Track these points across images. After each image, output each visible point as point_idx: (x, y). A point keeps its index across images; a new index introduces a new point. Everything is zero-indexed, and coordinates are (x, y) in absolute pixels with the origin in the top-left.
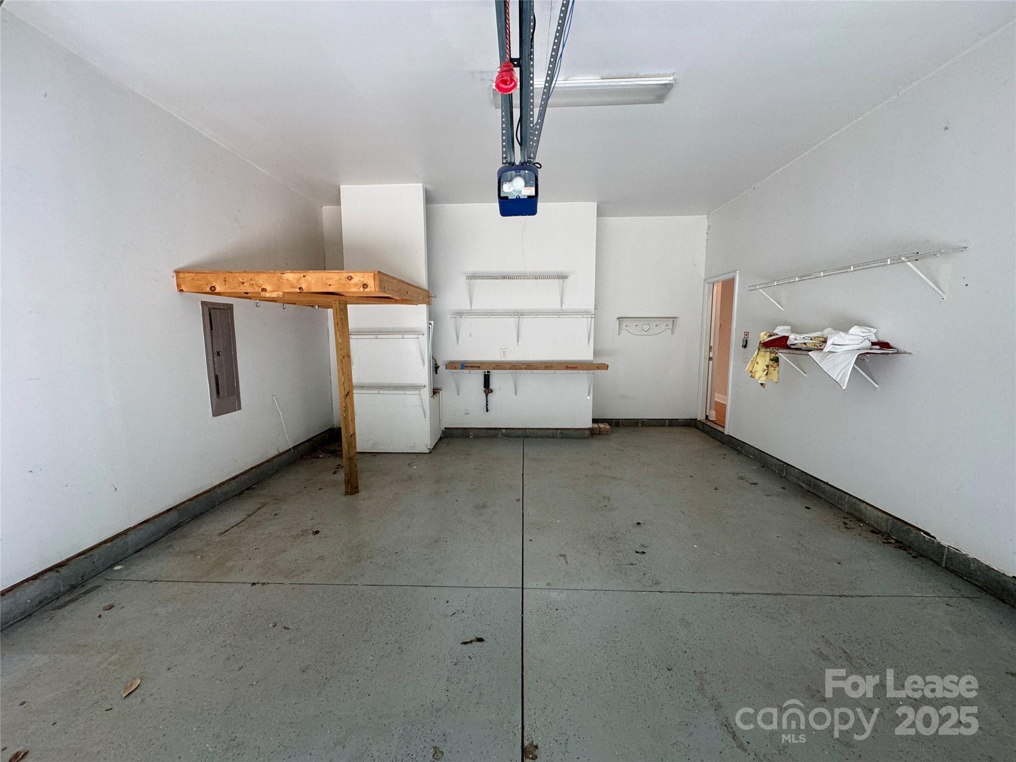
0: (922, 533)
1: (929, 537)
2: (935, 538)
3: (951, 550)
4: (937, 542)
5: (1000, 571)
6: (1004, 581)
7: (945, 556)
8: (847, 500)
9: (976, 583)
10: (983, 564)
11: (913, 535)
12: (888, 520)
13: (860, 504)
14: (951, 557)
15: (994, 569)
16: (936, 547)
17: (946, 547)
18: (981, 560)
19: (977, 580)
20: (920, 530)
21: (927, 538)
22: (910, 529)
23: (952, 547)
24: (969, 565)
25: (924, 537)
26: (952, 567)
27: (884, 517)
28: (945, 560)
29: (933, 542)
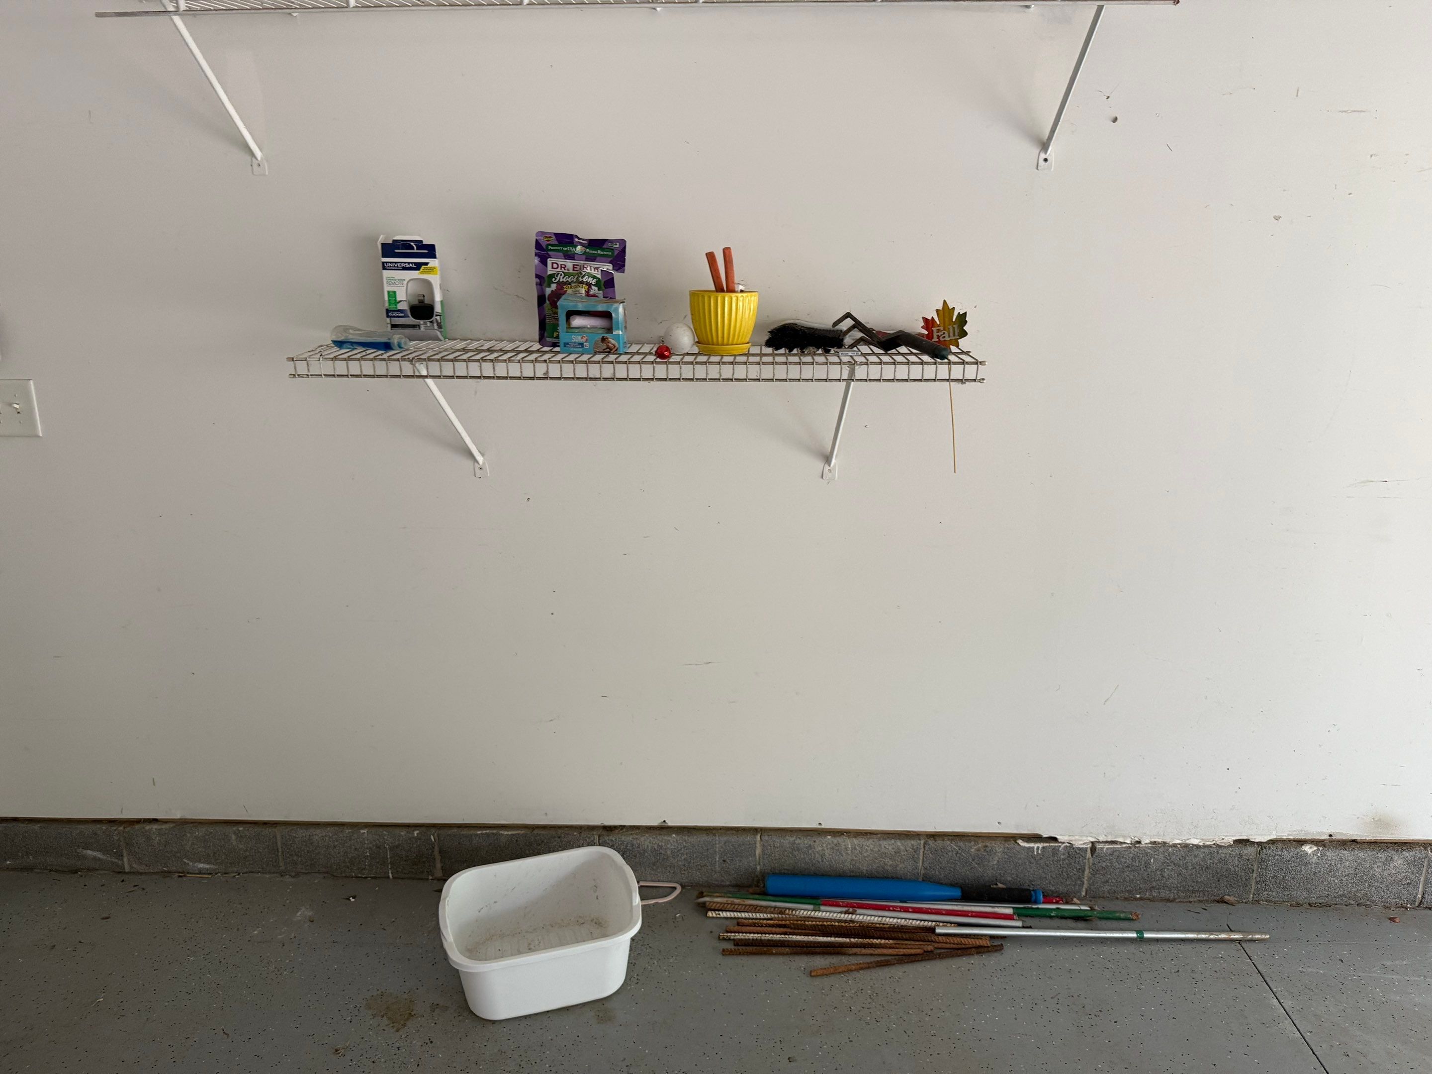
0: (1020, 842)
1: (1041, 845)
2: (1054, 839)
3: (1102, 849)
4: (1065, 846)
5: (1208, 843)
6: (1221, 860)
7: (1087, 872)
8: (758, 852)
9: (1164, 894)
10: (1175, 845)
11: (996, 858)
12: (916, 851)
13: (812, 844)
14: (1104, 864)
15: (1198, 847)
16: (1064, 860)
17: (1087, 848)
18: (1168, 840)
19: (1165, 886)
20: (1014, 838)
21: (1038, 848)
22: (986, 846)
23: (1103, 842)
24: (1147, 864)
25: (1030, 848)
26: (1107, 888)
27: (902, 848)
28: (1089, 878)
29: (1055, 851)
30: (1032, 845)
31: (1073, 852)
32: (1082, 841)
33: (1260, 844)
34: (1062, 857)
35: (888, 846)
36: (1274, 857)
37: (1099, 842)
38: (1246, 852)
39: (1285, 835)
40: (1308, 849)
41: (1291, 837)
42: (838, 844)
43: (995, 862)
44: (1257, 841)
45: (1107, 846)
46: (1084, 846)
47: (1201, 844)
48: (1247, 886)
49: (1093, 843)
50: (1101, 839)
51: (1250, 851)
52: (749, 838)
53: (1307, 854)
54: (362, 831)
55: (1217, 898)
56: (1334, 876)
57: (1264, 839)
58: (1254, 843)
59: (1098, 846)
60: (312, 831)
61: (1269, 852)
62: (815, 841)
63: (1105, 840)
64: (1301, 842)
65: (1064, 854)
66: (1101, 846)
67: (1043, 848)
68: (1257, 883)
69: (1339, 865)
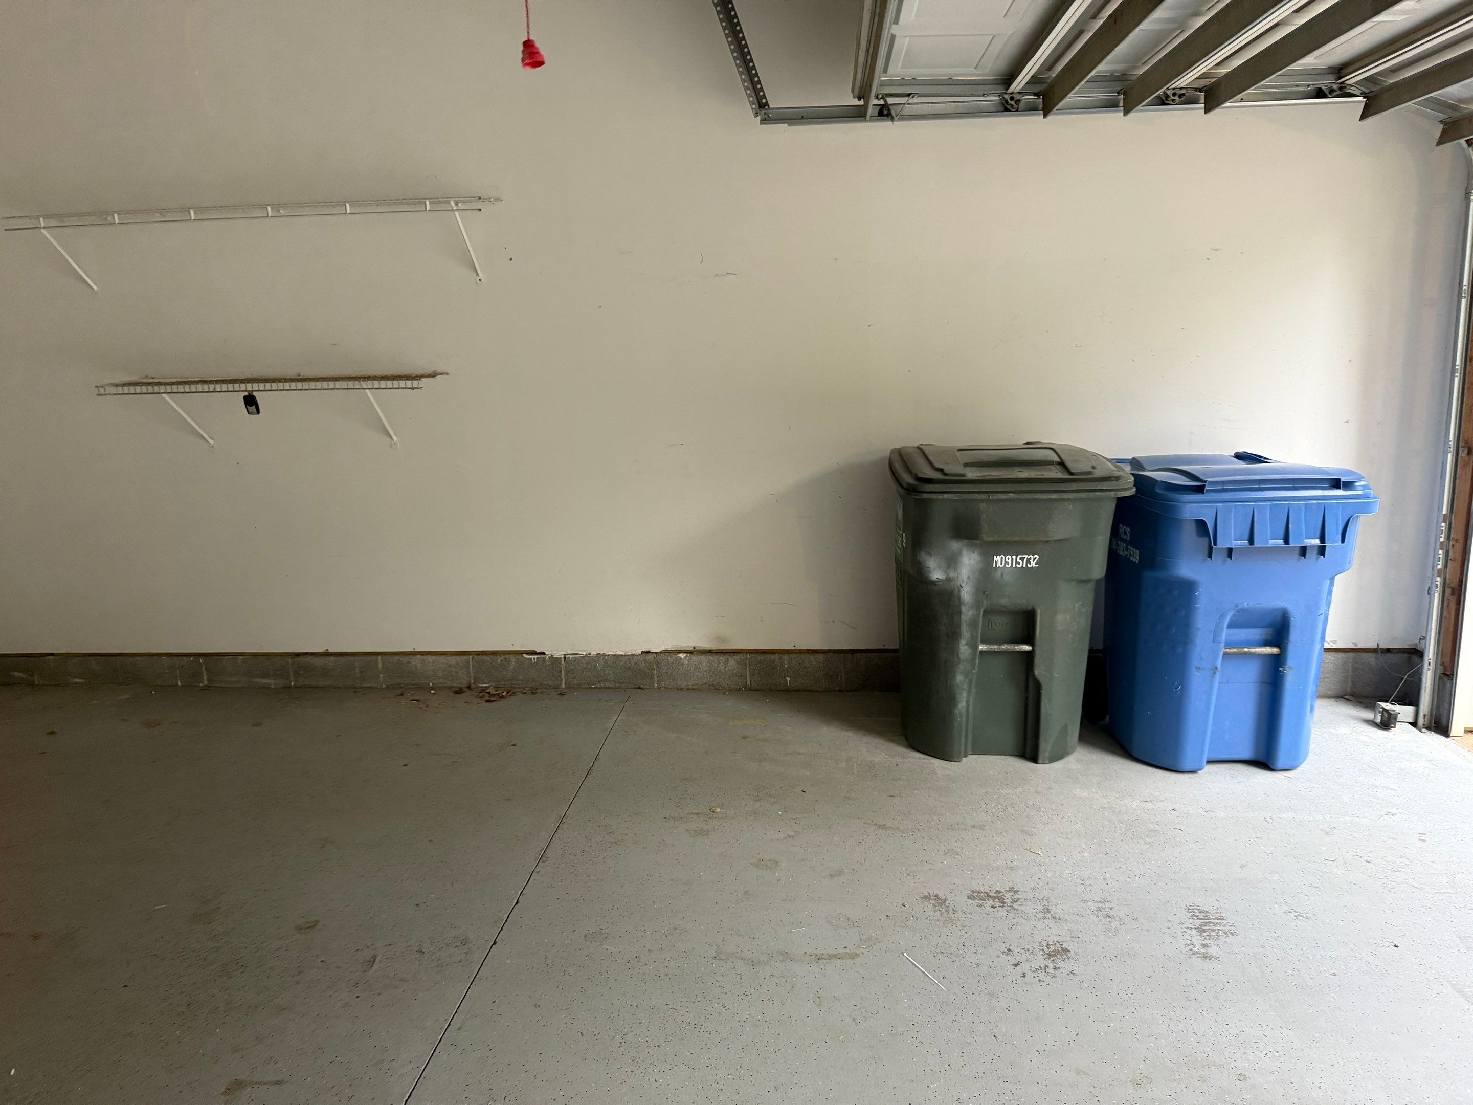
0: (525, 655)
2: (544, 654)
3: (569, 658)
4: (549, 657)
5: (627, 654)
6: (635, 663)
7: (563, 672)
8: (380, 665)
9: (607, 684)
10: (609, 655)
11: (512, 666)
12: (468, 662)
13: (410, 660)
14: (571, 667)
15: (622, 655)
16: (549, 665)
17: (561, 658)
18: (605, 652)
19: (607, 680)
20: (521, 653)
21: (534, 658)
22: (506, 658)
23: (570, 654)
24: (595, 666)
25: (529, 658)
26: (575, 682)
27: (460, 661)
28: (565, 677)
29: (544, 660)
30: (531, 657)
31: (555, 661)
32: (558, 654)
33: (656, 653)
34: (548, 664)
35: (453, 660)
36: (664, 660)
37: (568, 654)
38: (648, 658)
39: (669, 648)
40: (682, 656)
41: (673, 649)
42: (424, 660)
43: (512, 668)
44: (654, 651)
45: (571, 656)
46: (559, 657)
47: (624, 654)
48: (652, 679)
49: (565, 655)
50: (569, 653)
51: (650, 657)
52: (373, 658)
53: (681, 658)
54: (163, 658)
55: (637, 686)
56: (699, 672)
57: (658, 651)
58: (652, 653)
59: (567, 656)
60: (137, 658)
61: (660, 657)
62: (411, 659)
63: (571, 653)
64: (680, 652)
65: (549, 662)
66: (569, 656)
67: (537, 658)
68: (658, 677)
69: (700, 665)
